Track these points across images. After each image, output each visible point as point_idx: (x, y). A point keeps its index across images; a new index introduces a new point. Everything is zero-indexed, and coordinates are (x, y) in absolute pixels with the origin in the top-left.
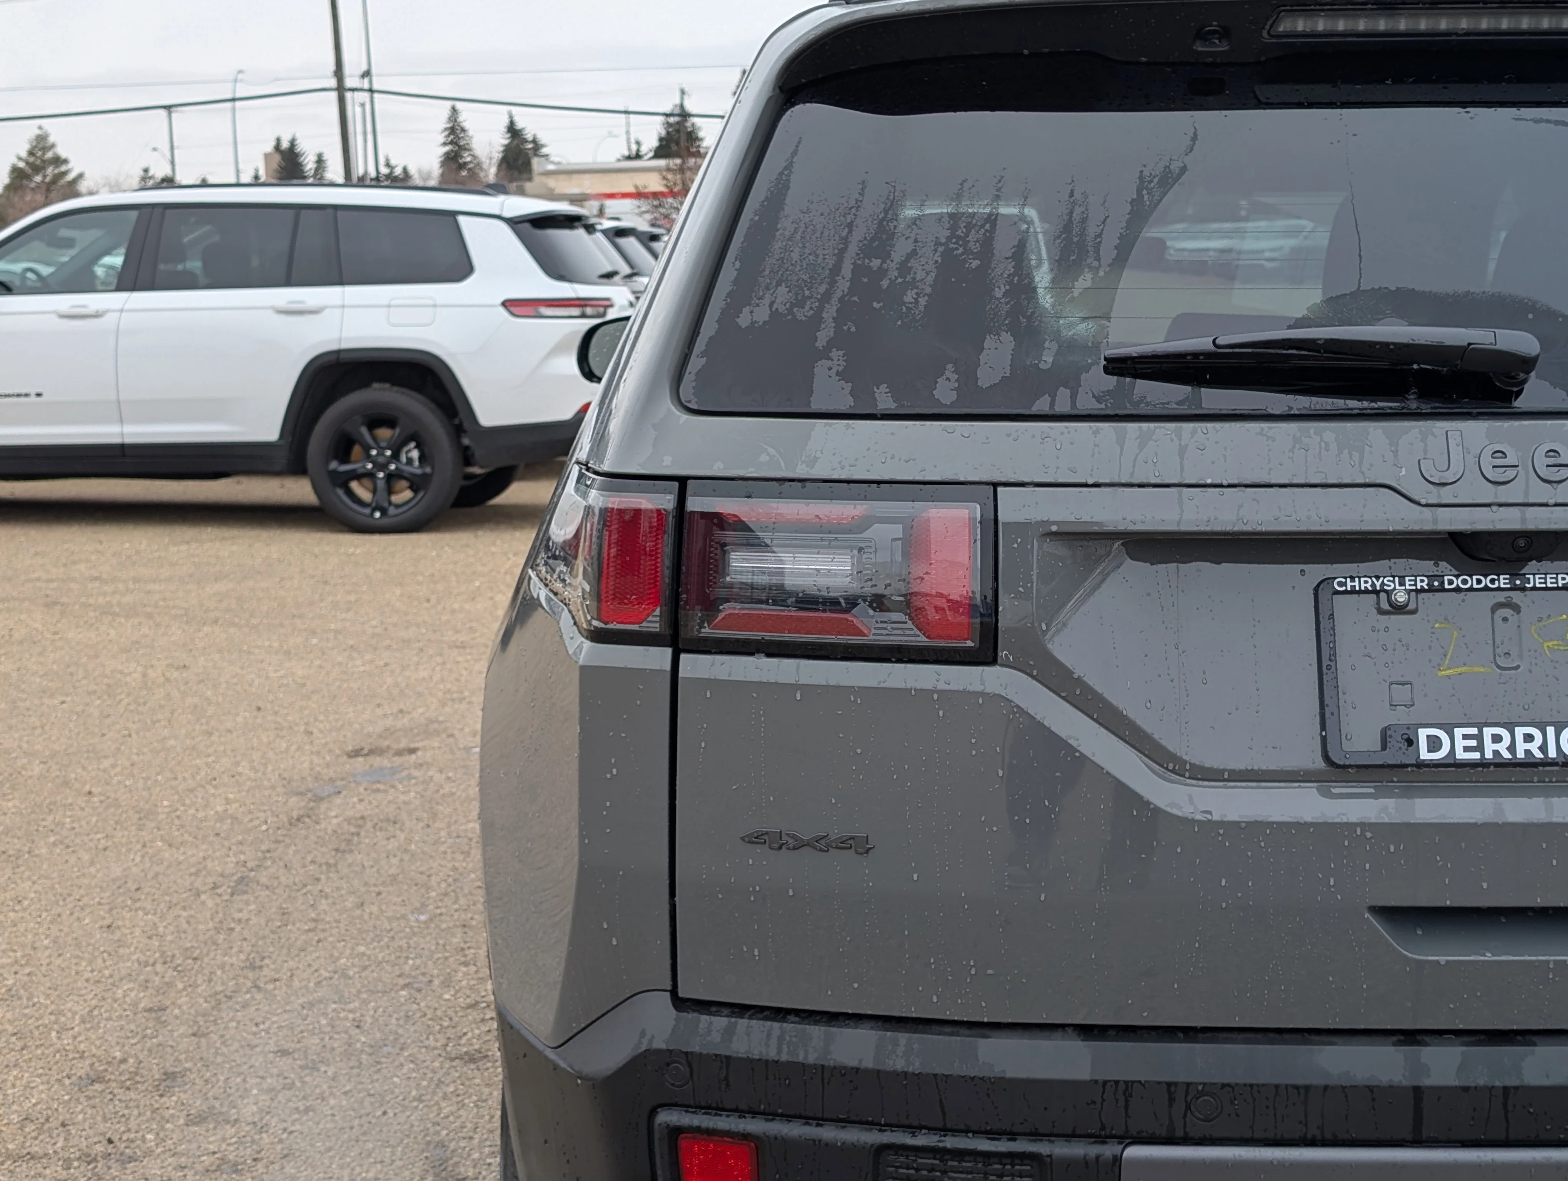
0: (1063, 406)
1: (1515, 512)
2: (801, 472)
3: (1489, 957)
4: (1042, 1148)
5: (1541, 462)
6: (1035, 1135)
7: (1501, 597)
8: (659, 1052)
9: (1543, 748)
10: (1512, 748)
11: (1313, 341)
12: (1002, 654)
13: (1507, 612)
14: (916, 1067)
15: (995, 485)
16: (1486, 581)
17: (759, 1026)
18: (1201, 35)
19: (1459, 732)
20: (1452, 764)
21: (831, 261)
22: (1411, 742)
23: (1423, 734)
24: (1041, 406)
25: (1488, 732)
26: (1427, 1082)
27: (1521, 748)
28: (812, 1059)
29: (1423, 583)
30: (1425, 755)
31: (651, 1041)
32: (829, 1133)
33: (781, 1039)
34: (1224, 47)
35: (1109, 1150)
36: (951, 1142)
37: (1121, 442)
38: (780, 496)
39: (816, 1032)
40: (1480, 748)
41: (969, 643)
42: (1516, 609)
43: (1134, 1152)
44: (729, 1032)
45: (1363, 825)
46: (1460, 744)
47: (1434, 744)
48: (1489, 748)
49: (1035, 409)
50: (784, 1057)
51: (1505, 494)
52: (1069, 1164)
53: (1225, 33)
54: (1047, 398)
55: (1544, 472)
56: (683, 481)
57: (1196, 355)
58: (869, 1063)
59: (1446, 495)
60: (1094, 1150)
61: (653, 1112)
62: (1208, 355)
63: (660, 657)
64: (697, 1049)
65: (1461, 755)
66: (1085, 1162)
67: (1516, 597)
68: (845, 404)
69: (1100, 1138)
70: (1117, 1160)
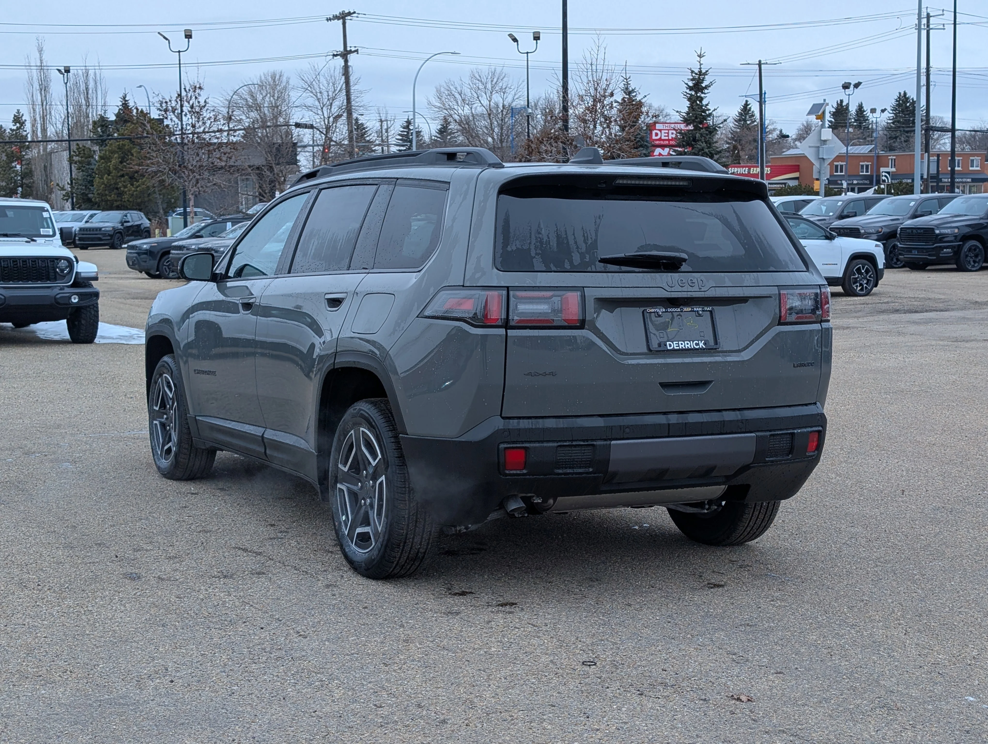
0: (594, 270)
1: (686, 293)
2: (538, 285)
3: (681, 393)
4: (595, 443)
5: (689, 282)
6: (593, 440)
7: (678, 313)
8: (501, 429)
9: (691, 346)
10: (685, 346)
11: (645, 255)
12: (586, 326)
13: (679, 317)
14: (566, 426)
15: (583, 287)
16: (676, 310)
17: (526, 421)
18: (600, 184)
19: (674, 343)
20: (674, 350)
21: (529, 235)
22: (666, 345)
23: (668, 343)
24: (589, 269)
25: (680, 342)
26: (671, 422)
27: (686, 346)
28: (541, 427)
29: (664, 310)
30: (669, 348)
31: (498, 427)
32: (545, 444)
33: (532, 423)
34: (604, 186)
35: (608, 442)
36: (574, 443)
37: (608, 277)
38: (533, 290)
39: (540, 421)
40: (679, 346)
41: (578, 324)
42: (681, 316)
43: (613, 442)
44: (518, 423)
45: (658, 364)
46: (675, 345)
47: (670, 345)
48: (681, 346)
49: (588, 270)
50: (534, 427)
51: (684, 289)
52: (600, 445)
53: (605, 183)
54: (590, 268)
55: (691, 284)
56: (508, 287)
57: (621, 258)
58: (555, 426)
59: (673, 289)
60: (605, 443)
61: (498, 446)
62: (623, 258)
63: (502, 331)
64: (511, 428)
65: (676, 348)
66: (604, 445)
67: (681, 313)
68: (544, 269)
69: (605, 440)
70: (610, 444)
